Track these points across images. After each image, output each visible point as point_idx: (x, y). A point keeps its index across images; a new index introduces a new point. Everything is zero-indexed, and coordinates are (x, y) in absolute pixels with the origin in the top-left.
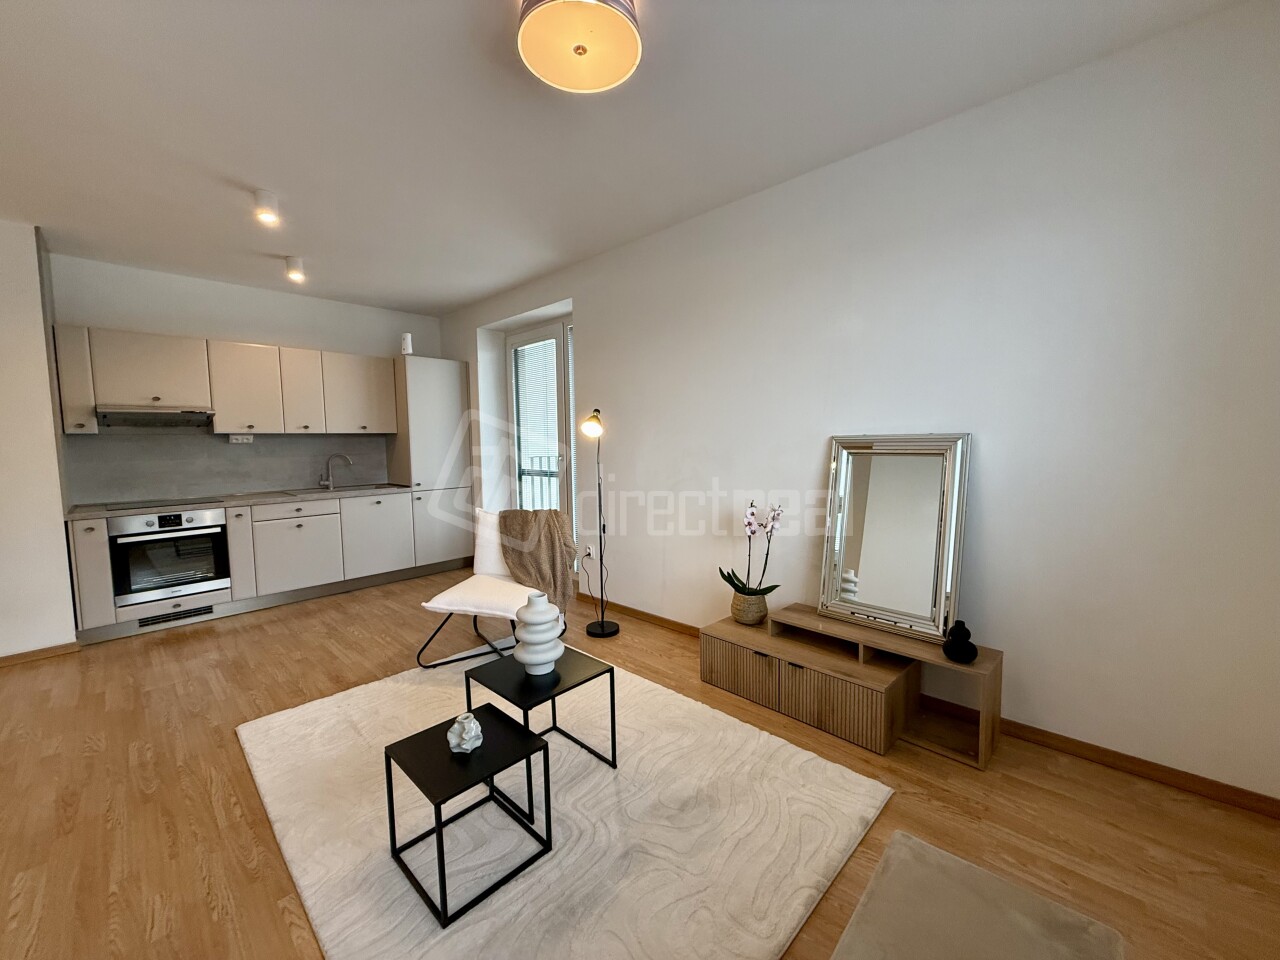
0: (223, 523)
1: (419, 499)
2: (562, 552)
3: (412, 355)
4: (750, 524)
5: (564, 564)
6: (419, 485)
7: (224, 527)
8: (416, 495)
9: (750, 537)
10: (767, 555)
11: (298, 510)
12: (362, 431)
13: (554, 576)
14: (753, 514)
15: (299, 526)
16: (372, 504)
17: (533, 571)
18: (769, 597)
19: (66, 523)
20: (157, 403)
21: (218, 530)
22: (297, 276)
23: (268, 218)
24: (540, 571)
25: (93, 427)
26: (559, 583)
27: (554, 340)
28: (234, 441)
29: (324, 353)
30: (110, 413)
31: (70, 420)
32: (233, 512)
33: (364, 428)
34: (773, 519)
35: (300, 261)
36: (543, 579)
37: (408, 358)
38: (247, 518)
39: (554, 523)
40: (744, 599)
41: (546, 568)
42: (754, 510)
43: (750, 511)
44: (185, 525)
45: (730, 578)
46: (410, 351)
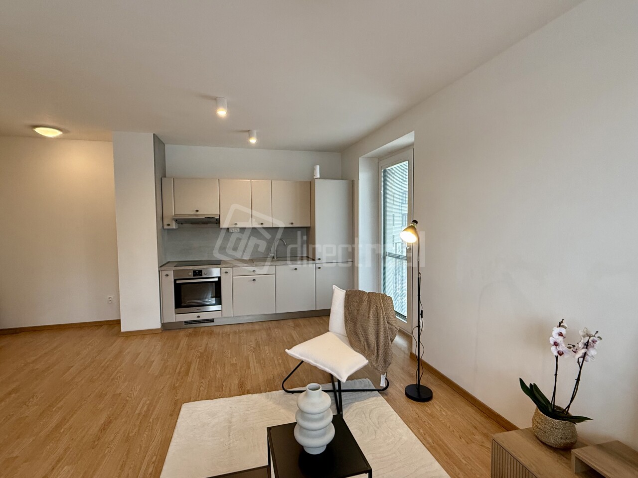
0: (219, 276)
1: (319, 268)
2: (385, 328)
3: (319, 178)
4: (556, 344)
5: (386, 338)
6: (319, 259)
7: (219, 278)
8: (318, 265)
9: (557, 357)
10: (578, 380)
11: (254, 271)
12: (291, 226)
13: (378, 346)
14: (561, 334)
15: (254, 280)
16: (292, 270)
17: (362, 339)
18: (578, 426)
19: (159, 271)
20: (198, 213)
21: (217, 279)
22: (253, 141)
23: (222, 113)
24: (367, 340)
25: (174, 226)
26: (381, 352)
27: (407, 162)
28: (231, 231)
29: (273, 182)
30: (179, 219)
31: (166, 223)
32: (224, 270)
33: (292, 224)
34: (587, 345)
35: (255, 132)
36: (369, 347)
37: (316, 180)
38: (230, 274)
39: (381, 306)
40: (545, 419)
41: (372, 338)
42: (563, 331)
43: (557, 330)
44: (204, 276)
45: (532, 391)
46: (318, 176)
